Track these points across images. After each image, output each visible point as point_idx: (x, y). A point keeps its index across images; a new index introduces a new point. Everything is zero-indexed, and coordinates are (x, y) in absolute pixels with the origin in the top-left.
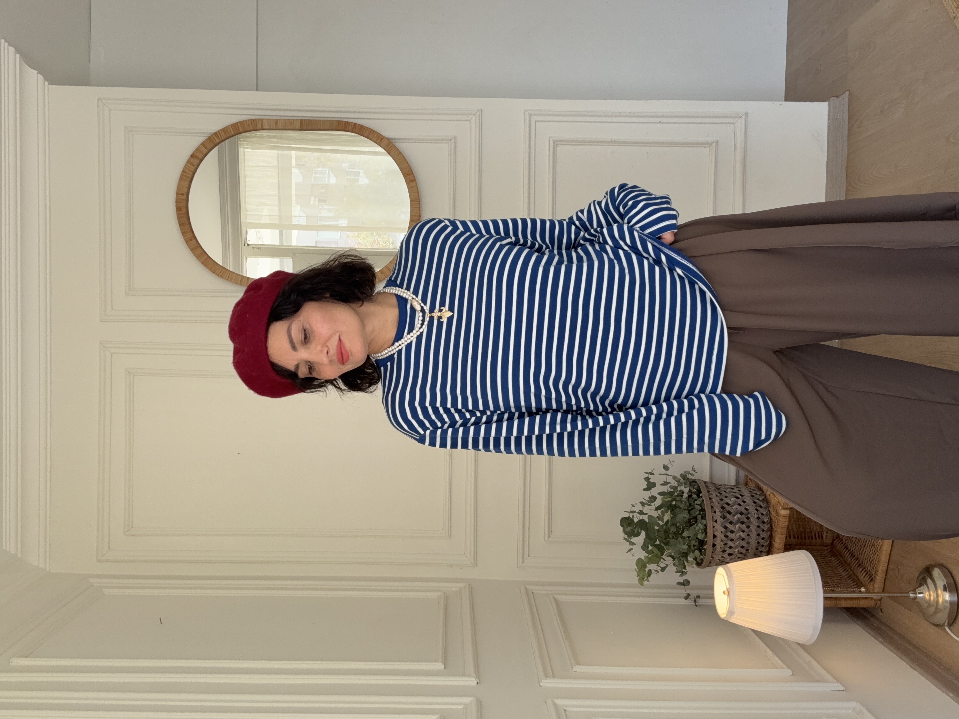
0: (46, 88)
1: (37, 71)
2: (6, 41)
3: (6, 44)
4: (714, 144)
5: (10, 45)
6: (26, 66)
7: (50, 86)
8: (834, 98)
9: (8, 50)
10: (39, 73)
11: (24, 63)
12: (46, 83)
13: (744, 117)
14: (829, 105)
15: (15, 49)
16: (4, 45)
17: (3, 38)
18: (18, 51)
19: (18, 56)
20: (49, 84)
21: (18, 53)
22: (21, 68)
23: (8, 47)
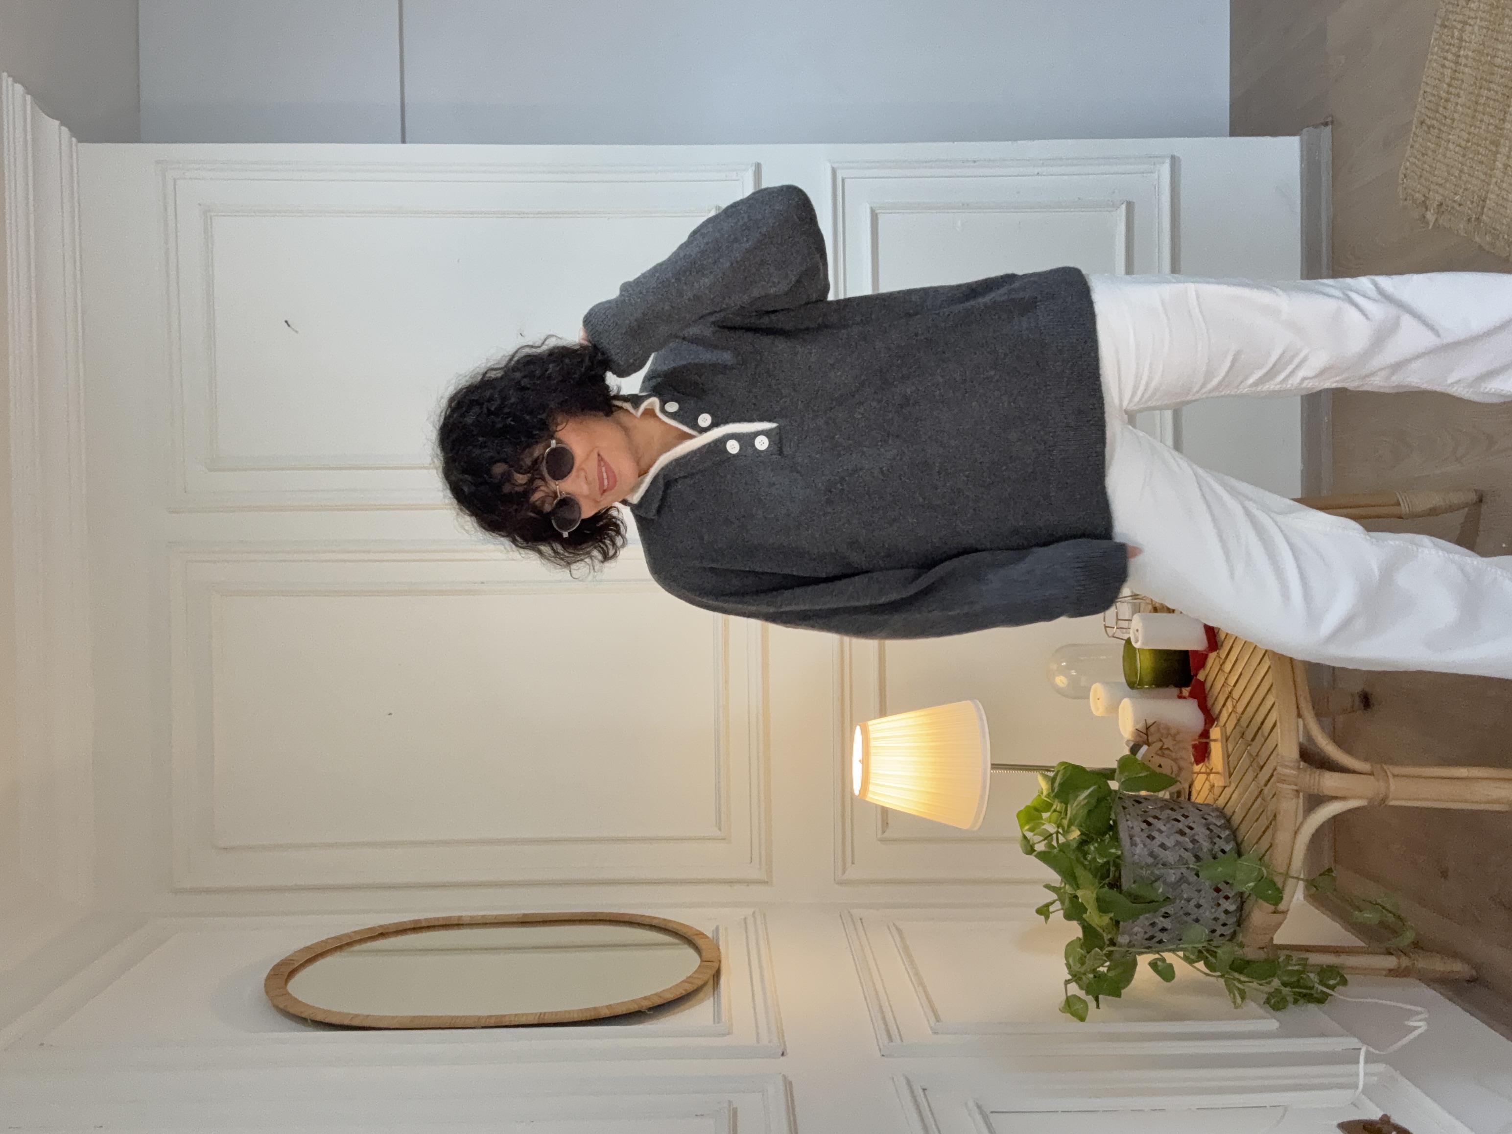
0: (74, 147)
1: (60, 122)
2: (10, 75)
3: (10, 79)
4: (1124, 207)
5: (15, 81)
6: (44, 115)
7: (80, 144)
8: (1306, 129)
9: (13, 90)
10: (63, 124)
11: (37, 108)
12: (74, 139)
13: (1168, 161)
14: (1301, 140)
15: (24, 87)
16: (7, 81)
17: (3, 71)
18: (28, 90)
19: (28, 97)
20: (80, 140)
21: (28, 94)
22: (33, 117)
23: (13, 85)
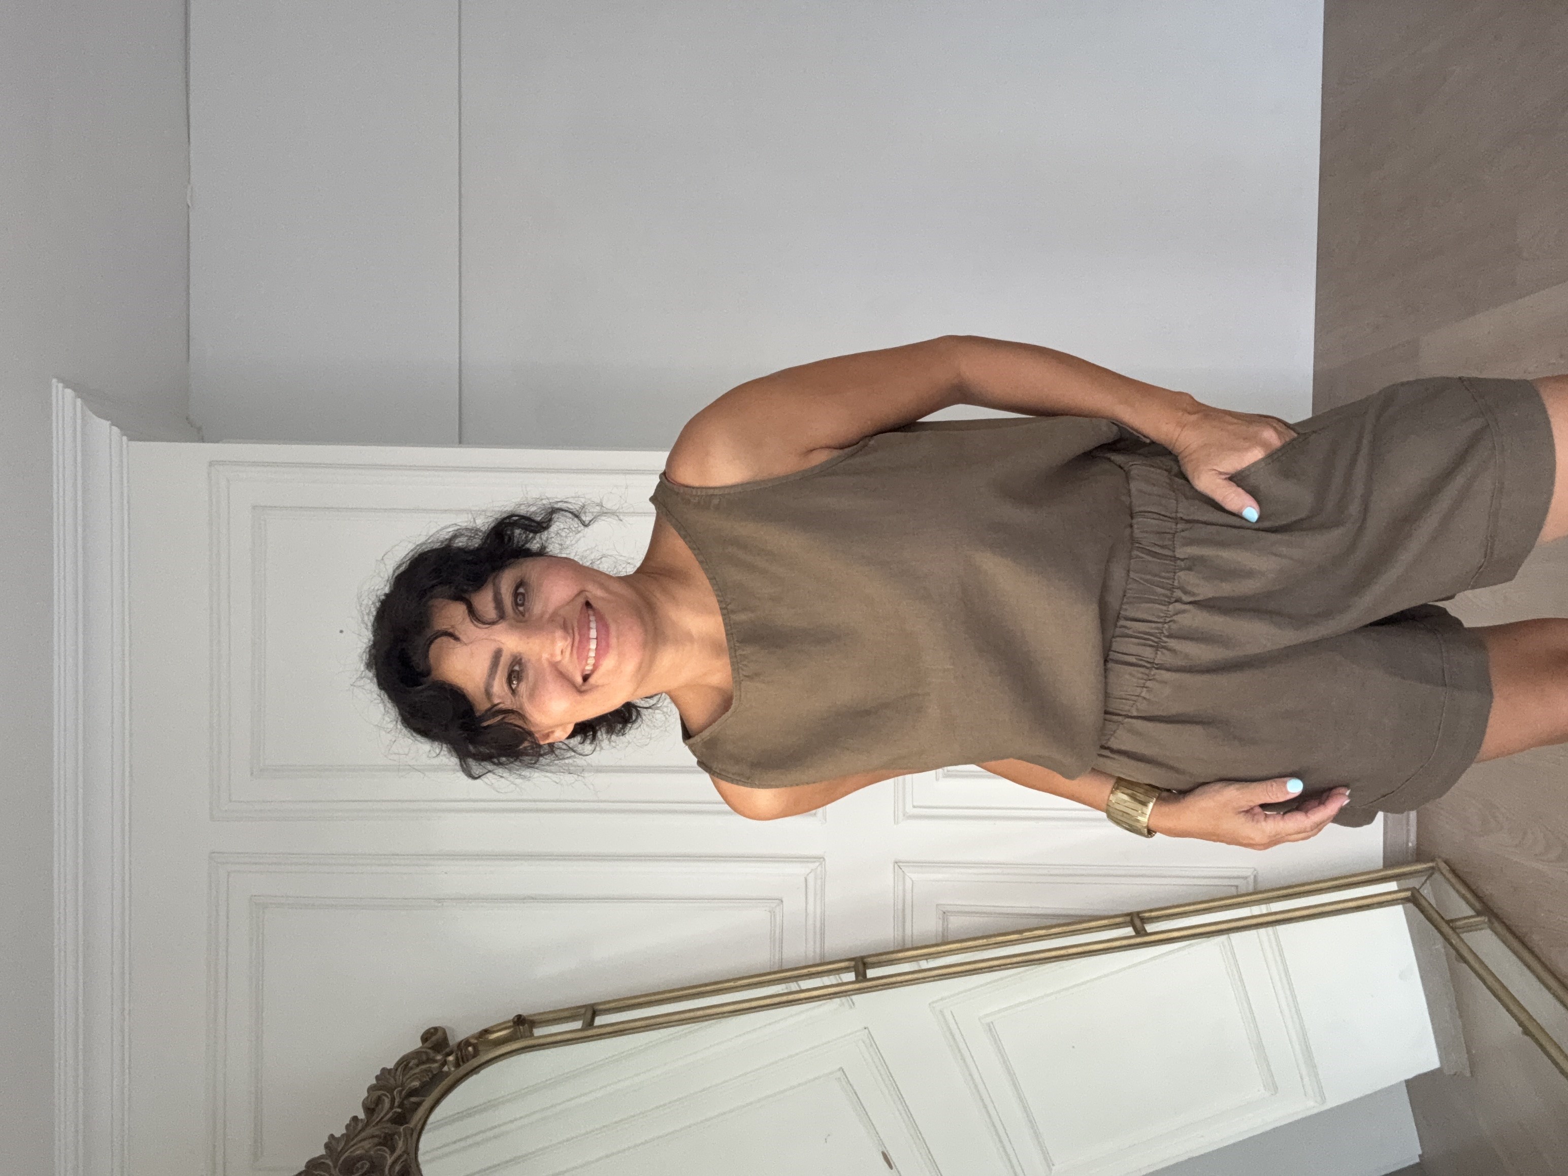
0: (125, 446)
1: (109, 423)
2: (61, 380)
3: (61, 385)
5: (67, 386)
6: (94, 416)
7: (130, 443)
9: (63, 396)
10: (113, 424)
11: (87, 410)
12: (125, 438)
15: (74, 390)
16: (57, 386)
17: (57, 377)
18: (79, 394)
19: (79, 402)
20: (130, 440)
21: (79, 397)
22: (83, 419)
23: (63, 390)
